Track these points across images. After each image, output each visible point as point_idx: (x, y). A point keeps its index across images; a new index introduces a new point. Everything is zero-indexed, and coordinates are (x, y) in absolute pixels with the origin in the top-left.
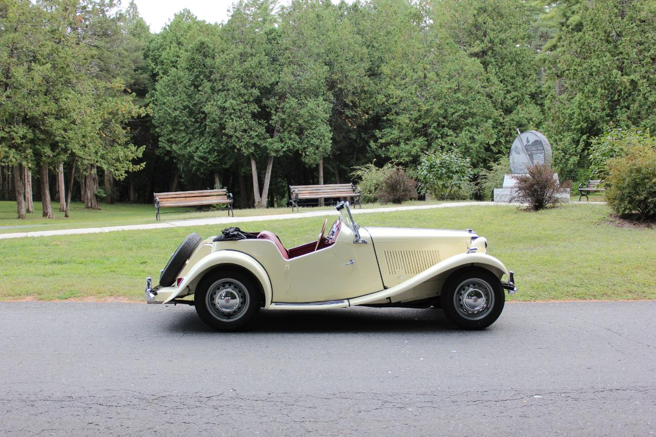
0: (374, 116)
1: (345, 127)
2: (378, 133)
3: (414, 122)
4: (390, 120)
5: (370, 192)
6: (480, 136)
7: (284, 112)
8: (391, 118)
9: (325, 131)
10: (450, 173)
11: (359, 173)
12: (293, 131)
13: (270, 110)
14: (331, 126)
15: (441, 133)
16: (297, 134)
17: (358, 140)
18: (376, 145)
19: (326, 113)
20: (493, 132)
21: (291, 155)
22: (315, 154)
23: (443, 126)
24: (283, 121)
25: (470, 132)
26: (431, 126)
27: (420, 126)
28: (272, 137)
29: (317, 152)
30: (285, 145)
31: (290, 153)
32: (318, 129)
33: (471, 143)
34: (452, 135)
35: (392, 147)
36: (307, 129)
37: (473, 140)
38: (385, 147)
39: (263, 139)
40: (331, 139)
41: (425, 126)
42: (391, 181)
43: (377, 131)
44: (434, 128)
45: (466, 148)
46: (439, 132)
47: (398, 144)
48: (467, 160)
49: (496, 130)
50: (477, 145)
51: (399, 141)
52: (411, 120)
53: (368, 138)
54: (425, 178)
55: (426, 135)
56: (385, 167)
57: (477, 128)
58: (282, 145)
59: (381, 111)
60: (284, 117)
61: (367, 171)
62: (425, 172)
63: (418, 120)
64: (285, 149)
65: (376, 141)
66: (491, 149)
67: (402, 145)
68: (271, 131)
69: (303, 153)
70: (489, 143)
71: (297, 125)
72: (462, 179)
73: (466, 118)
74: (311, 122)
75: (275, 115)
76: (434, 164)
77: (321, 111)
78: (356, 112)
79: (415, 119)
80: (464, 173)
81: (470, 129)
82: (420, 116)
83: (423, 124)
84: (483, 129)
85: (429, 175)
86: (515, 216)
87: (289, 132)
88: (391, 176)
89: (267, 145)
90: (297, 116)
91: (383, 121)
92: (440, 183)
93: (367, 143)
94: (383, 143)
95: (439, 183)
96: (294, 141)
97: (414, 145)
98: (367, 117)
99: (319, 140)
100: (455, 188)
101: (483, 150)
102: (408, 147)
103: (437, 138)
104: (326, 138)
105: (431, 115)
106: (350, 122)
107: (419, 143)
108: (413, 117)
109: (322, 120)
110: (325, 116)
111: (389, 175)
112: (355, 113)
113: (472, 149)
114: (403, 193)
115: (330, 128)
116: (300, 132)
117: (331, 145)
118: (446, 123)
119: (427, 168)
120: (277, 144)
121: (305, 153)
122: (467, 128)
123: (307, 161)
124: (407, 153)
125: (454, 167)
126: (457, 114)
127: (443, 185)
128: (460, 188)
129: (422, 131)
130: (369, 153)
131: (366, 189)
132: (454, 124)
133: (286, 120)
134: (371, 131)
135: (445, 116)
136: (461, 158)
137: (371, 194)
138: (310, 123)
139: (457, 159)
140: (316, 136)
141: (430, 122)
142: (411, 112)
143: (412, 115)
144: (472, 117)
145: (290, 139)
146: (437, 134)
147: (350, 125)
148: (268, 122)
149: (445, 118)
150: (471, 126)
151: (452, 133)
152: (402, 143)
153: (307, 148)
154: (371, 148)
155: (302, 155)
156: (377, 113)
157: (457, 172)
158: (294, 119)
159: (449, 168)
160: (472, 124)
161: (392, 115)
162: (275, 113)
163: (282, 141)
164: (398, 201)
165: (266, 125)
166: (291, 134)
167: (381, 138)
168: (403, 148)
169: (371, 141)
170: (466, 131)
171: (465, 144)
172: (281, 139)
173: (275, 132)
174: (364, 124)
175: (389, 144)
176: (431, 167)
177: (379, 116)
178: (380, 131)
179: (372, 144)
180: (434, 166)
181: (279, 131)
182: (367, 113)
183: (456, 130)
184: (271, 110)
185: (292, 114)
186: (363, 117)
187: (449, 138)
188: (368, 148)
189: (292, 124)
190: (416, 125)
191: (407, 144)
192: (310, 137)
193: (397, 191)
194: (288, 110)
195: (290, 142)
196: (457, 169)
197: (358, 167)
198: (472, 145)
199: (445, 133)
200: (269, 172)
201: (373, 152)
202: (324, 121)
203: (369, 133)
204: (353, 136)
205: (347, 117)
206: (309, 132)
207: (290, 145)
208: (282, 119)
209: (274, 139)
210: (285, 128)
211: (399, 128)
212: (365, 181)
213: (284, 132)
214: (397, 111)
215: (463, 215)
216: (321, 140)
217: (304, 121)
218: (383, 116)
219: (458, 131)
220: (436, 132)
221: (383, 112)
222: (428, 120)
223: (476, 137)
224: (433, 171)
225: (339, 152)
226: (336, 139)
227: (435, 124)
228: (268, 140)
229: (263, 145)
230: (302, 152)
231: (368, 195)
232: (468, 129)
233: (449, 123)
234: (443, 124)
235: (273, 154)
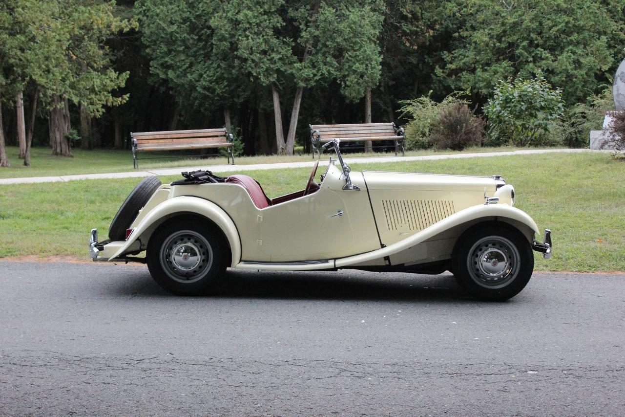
0: (442, 32)
1: (402, 47)
2: (446, 56)
3: (495, 40)
4: (464, 38)
5: (424, 135)
6: (588, 59)
7: (317, 27)
8: (465, 34)
9: (372, 52)
10: (532, 109)
11: (410, 109)
12: (329, 52)
13: (298, 24)
14: (382, 47)
15: (533, 54)
16: (334, 56)
17: (420, 65)
18: (443, 72)
19: (375, 28)
20: (608, 53)
21: (326, 85)
22: (358, 84)
23: (537, 46)
24: (316, 39)
25: (574, 53)
26: (518, 46)
27: (503, 45)
28: (301, 61)
29: (361, 81)
30: (318, 72)
31: (325, 82)
32: (362, 50)
33: (575, 69)
34: (547, 57)
35: (465, 75)
36: (348, 50)
37: (578, 64)
38: (456, 75)
39: (289, 64)
40: (381, 64)
41: (511, 45)
42: (450, 120)
43: (445, 52)
44: (524, 48)
45: (567, 76)
46: (530, 53)
47: (473, 71)
48: (557, 91)
49: (612, 51)
50: (583, 72)
51: (475, 67)
52: (491, 37)
53: (434, 63)
54: (498, 117)
55: (512, 58)
56: (445, 102)
57: (585, 48)
58: (315, 71)
59: (452, 24)
60: (317, 33)
61: (421, 106)
62: (498, 108)
63: (502, 37)
64: (317, 78)
65: (443, 67)
66: (606, 77)
67: (479, 72)
68: (299, 52)
69: (343, 83)
70: (601, 69)
71: (335, 44)
72: (549, 117)
73: (569, 34)
74: (354, 40)
75: (305, 31)
76: (511, 97)
77: (367, 25)
78: (417, 27)
79: (498, 36)
80: (553, 109)
81: (574, 49)
82: (504, 32)
83: (509, 43)
84: (593, 49)
85: (503, 112)
86: (605, 166)
87: (324, 54)
88: (450, 114)
89: (294, 72)
90: (334, 33)
91: (455, 39)
92: (519, 123)
93: (433, 68)
94: (453, 70)
95: (516, 122)
96: (331, 66)
97: (496, 72)
98: (431, 34)
99: (364, 65)
100: (541, 131)
101: (592, 79)
102: (486, 75)
103: (527, 62)
104: (374, 63)
105: (519, 30)
106: (408, 40)
107: (502, 70)
108: (495, 33)
109: (369, 38)
110: (373, 32)
111: (447, 112)
112: (415, 29)
113: (576, 78)
114: (464, 137)
115: (379, 49)
116: (339, 54)
117: (380, 72)
118: (541, 42)
119: (501, 102)
120: (306, 70)
121: (345, 83)
122: (571, 47)
123: (347, 93)
124: (485, 83)
125: (538, 101)
126: (555, 29)
127: (523, 125)
128: (546, 129)
129: (507, 53)
130: (435, 83)
131: (418, 131)
132: (551, 43)
133: (320, 37)
134: (438, 53)
135: (539, 31)
136: (548, 90)
137: (425, 138)
138: (352, 42)
139: (543, 91)
140: (360, 60)
141: (517, 40)
142: (492, 27)
143: (492, 29)
144: (578, 33)
145: (325, 64)
146: (527, 57)
147: (408, 44)
148: (295, 41)
149: (540, 34)
150: (576, 46)
151: (549, 55)
152: (479, 70)
153: (348, 75)
154: (437, 76)
155: (340, 85)
156: (447, 27)
157: (542, 108)
158: (331, 37)
159: (531, 103)
160: (578, 43)
161: (467, 30)
162: (305, 28)
163: (314, 66)
164: (458, 147)
165: (293, 44)
166: (327, 57)
167: (451, 63)
168: (479, 76)
169: (437, 67)
170: (568, 52)
171: (566, 70)
172: (313, 63)
173: (305, 54)
174: (428, 43)
175: (461, 70)
176: (507, 101)
177: (450, 32)
178: (450, 52)
179: (438, 71)
180: (511, 99)
181: (310, 53)
182: (433, 29)
183: (555, 50)
184: (300, 24)
185: (328, 30)
186: (427, 34)
187: (544, 62)
188: (434, 77)
189: (328, 43)
190: (498, 44)
191: (486, 70)
192: (351, 61)
193: (456, 133)
194: (322, 25)
195: (324, 67)
196: (543, 104)
197: (408, 101)
198: (575, 72)
199: (539, 55)
200: (296, 108)
201: (440, 81)
202: (371, 40)
203: (435, 56)
204: (413, 60)
205: (404, 33)
206: (350, 53)
207: (325, 72)
208: (315, 36)
209: (303, 64)
210: (318, 48)
211: (475, 48)
212: (417, 120)
213: (317, 53)
214: (473, 25)
215: (534, 164)
216: (367, 65)
217: (345, 39)
218: (455, 32)
219: (557, 53)
220: (526, 54)
221: (455, 26)
222: (515, 38)
223: (582, 60)
224: (510, 107)
225: (394, 82)
226: (389, 64)
227: (525, 43)
228: (295, 65)
229: (290, 71)
230: (341, 81)
231: (421, 139)
232: (571, 50)
233: (545, 42)
234: (536, 42)
235: (302, 84)
